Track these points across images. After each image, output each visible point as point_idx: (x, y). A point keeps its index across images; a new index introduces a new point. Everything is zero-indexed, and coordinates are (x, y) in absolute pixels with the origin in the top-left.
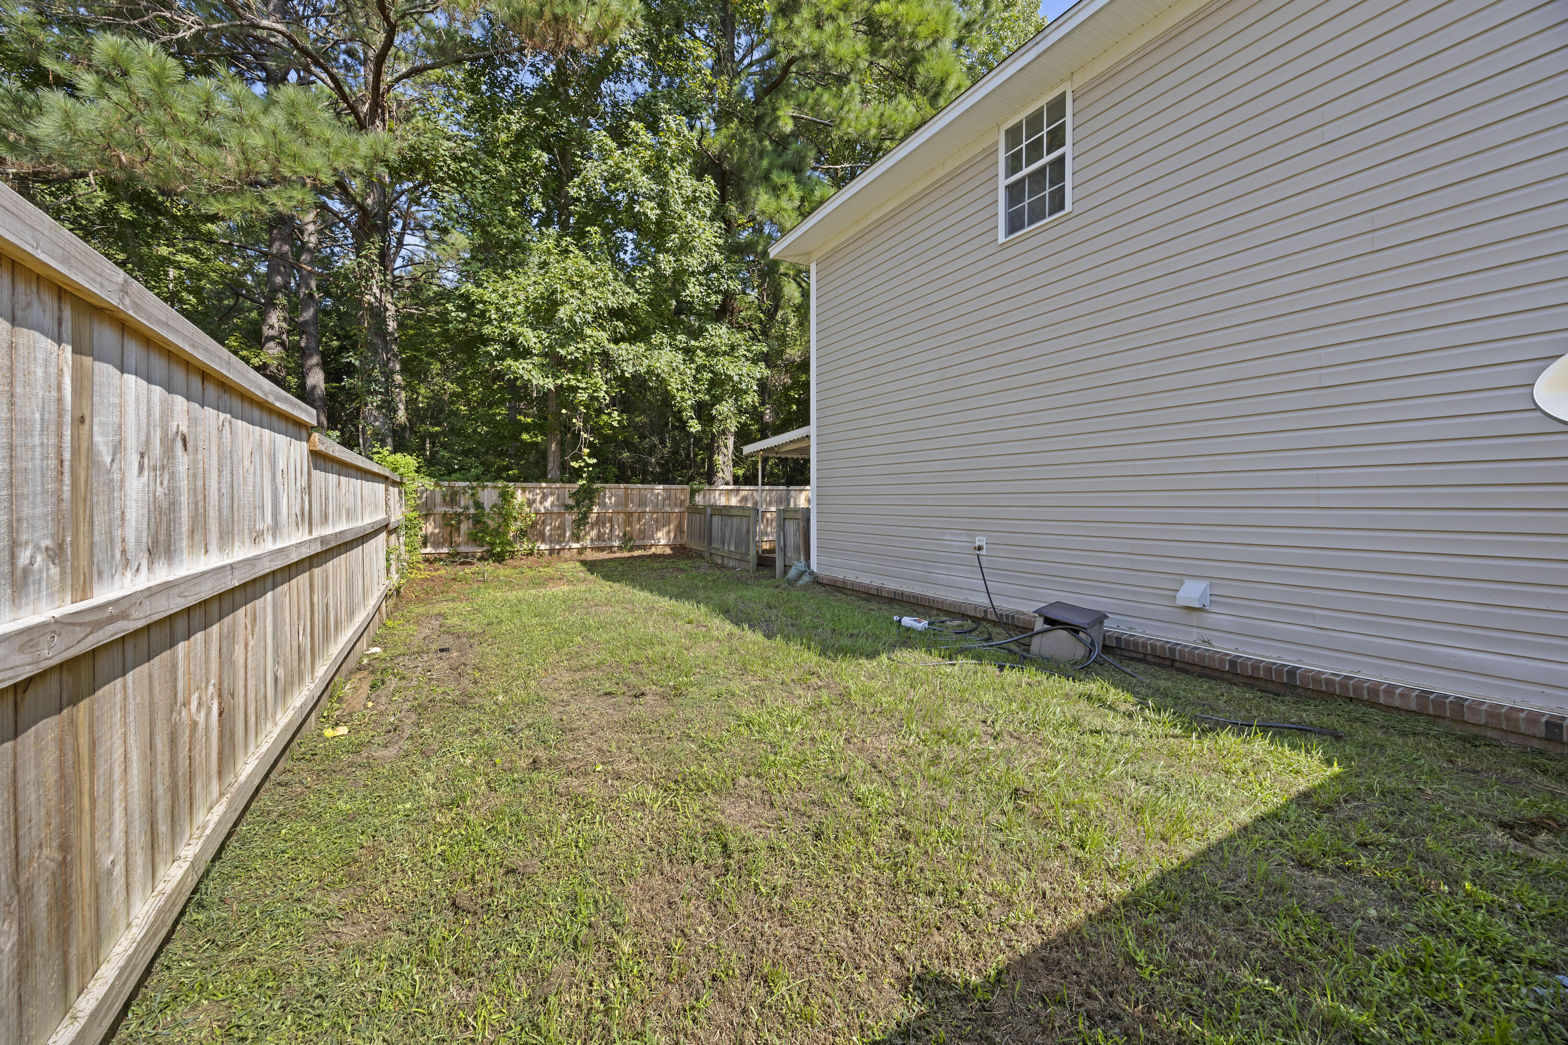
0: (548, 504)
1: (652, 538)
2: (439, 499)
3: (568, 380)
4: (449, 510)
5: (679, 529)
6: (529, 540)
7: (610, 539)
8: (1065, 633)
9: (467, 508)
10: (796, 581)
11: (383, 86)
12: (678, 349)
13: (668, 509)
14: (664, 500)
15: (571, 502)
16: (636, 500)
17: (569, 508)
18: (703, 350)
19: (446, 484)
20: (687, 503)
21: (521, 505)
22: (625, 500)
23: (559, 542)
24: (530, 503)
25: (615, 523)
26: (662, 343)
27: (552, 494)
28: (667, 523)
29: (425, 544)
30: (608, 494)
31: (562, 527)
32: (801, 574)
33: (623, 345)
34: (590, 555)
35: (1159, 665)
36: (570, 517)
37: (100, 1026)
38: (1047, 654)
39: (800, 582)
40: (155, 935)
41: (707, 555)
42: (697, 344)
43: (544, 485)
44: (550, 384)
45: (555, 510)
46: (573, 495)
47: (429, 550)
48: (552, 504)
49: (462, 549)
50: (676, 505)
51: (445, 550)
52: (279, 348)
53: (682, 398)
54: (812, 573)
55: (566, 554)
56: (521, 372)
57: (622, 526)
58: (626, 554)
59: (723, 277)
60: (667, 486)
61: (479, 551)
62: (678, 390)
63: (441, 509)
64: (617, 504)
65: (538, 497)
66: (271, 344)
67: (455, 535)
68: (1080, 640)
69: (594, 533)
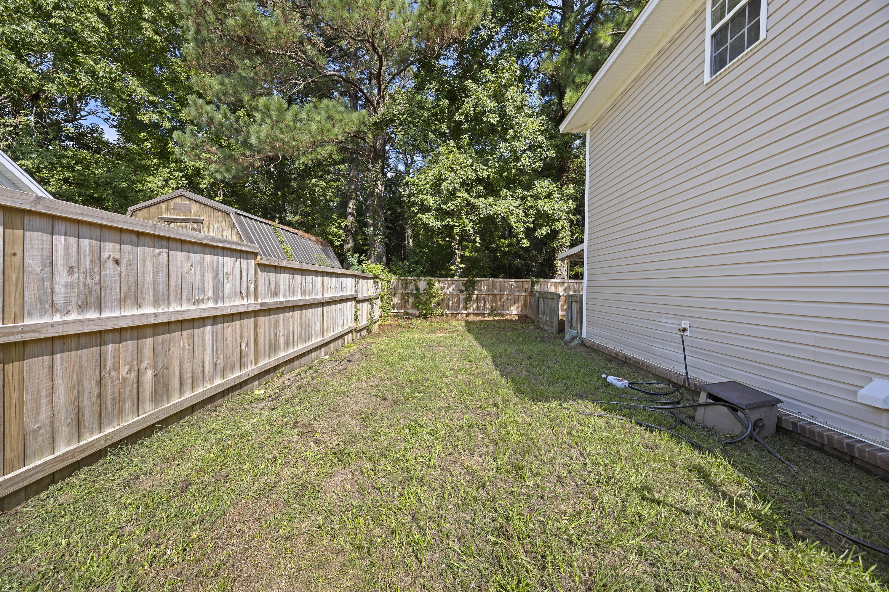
0: (451, 289)
1: (508, 310)
2: (400, 286)
3: (449, 222)
4: (404, 291)
5: (525, 306)
6: (441, 308)
7: (483, 309)
8: (725, 409)
9: (412, 290)
10: (570, 342)
11: (383, 88)
12: (516, 198)
13: (517, 293)
14: (515, 288)
15: (463, 288)
16: (499, 288)
17: (461, 291)
18: (532, 196)
19: (403, 278)
20: (529, 290)
21: (437, 289)
22: (492, 288)
23: (456, 310)
24: (442, 289)
25: (486, 300)
26: (507, 196)
27: (453, 284)
28: (517, 302)
29: (394, 308)
30: (483, 284)
31: (458, 302)
32: (574, 338)
33: (482, 199)
34: (472, 318)
35: (837, 457)
36: (462, 297)
37: (6, 488)
38: (709, 424)
39: (572, 343)
40: (63, 460)
41: (536, 321)
42: (528, 193)
43: (449, 279)
44: (439, 225)
45: (455, 292)
46: (463, 285)
47: (395, 311)
48: (453, 290)
49: (410, 311)
50: (522, 291)
51: (402, 311)
52: (353, 218)
53: (517, 227)
54: (581, 338)
55: (459, 317)
56: (425, 219)
57: (490, 303)
58: (491, 318)
59: (544, 150)
60: (517, 280)
61: (417, 312)
62: (515, 223)
63: (400, 291)
64: (488, 290)
65: (446, 286)
66: (350, 216)
67: (407, 304)
68: (738, 418)
69: (475, 306)
